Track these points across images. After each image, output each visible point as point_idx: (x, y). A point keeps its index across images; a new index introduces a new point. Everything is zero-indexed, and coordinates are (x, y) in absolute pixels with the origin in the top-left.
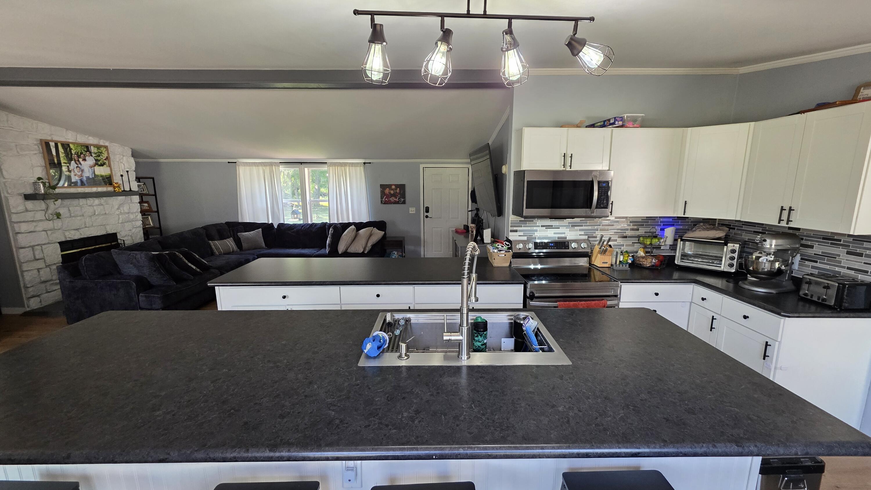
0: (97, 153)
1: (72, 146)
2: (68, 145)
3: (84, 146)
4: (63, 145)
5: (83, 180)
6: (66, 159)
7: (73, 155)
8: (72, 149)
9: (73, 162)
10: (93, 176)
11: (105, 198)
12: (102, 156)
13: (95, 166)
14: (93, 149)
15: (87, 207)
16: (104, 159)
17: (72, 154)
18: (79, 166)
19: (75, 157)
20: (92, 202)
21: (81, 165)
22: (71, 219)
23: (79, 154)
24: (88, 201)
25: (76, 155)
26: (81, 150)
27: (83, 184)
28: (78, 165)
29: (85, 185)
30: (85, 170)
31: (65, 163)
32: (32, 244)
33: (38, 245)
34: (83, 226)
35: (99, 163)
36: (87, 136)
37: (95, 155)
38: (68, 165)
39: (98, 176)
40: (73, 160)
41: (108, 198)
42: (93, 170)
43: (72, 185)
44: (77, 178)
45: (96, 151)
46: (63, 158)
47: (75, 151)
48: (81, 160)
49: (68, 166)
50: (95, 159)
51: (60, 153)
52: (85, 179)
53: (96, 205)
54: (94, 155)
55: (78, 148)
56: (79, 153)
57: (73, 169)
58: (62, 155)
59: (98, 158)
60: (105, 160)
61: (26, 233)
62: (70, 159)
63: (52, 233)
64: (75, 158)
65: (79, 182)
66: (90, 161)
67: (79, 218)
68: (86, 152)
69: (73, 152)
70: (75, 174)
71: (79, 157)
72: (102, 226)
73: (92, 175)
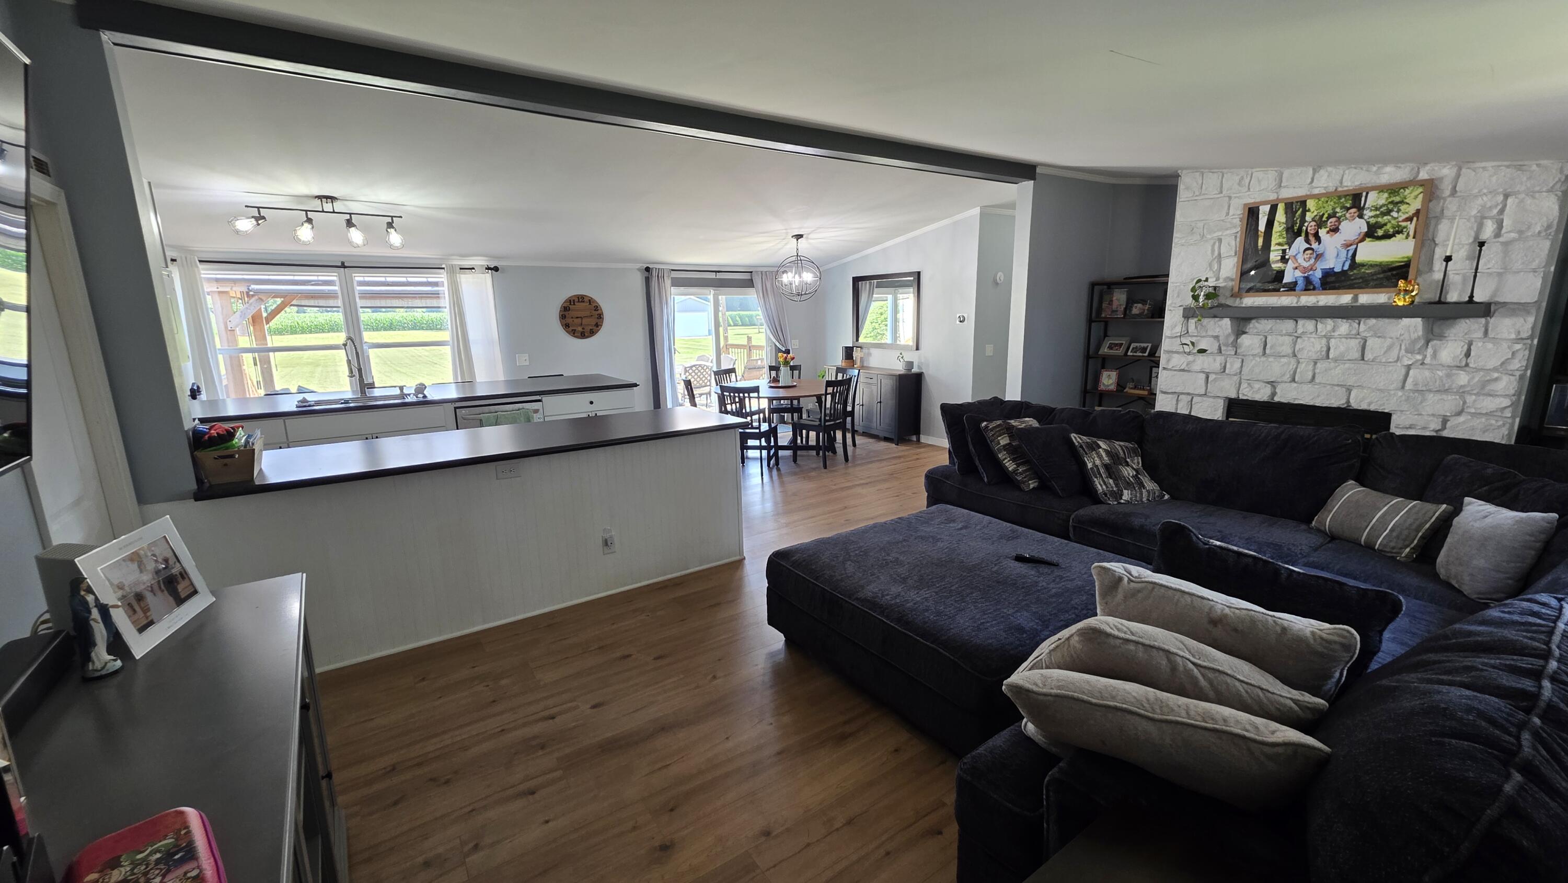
0: (1381, 207)
1: (1311, 204)
2: (1303, 203)
3: (1345, 196)
4: (1290, 207)
5: (1311, 277)
6: (1285, 236)
7: (1306, 224)
8: (1309, 210)
9: (1300, 241)
10: (1346, 268)
11: (1372, 321)
12: (1398, 211)
13: (1362, 240)
14: (1374, 199)
15: (1312, 340)
16: (1400, 219)
17: (1303, 220)
18: (1315, 246)
19: (1310, 226)
20: (1329, 327)
21: (1320, 243)
22: (1263, 359)
23: (1324, 219)
24: (1320, 326)
25: (1313, 223)
26: (1334, 209)
27: (1309, 286)
28: (1311, 245)
29: (1314, 289)
30: (1327, 255)
31: (1279, 244)
32: (1178, 390)
33: (1188, 394)
34: (1287, 377)
35: (1380, 232)
36: (1375, 169)
37: (1373, 213)
38: (1286, 247)
39: (1362, 265)
40: (1303, 234)
41: (1386, 320)
42: (1350, 253)
43: (1282, 289)
44: (1298, 274)
45: (1382, 201)
46: (1278, 234)
47: (1315, 213)
48: (1322, 232)
49: (1284, 251)
50: (1368, 223)
51: (1276, 223)
52: (1318, 274)
53: (1341, 337)
54: (1368, 214)
55: (1325, 205)
56: (1326, 215)
57: (1295, 257)
58: (1278, 228)
59: (1380, 219)
60: (1410, 219)
61: (1175, 370)
62: (1293, 232)
63: (1215, 378)
64: (1309, 228)
65: (1301, 284)
66: (1353, 227)
67: (1284, 360)
68: (1348, 209)
69: (1309, 217)
70: (1297, 265)
71: (1320, 223)
72: (1337, 388)
73: (1343, 266)
